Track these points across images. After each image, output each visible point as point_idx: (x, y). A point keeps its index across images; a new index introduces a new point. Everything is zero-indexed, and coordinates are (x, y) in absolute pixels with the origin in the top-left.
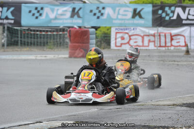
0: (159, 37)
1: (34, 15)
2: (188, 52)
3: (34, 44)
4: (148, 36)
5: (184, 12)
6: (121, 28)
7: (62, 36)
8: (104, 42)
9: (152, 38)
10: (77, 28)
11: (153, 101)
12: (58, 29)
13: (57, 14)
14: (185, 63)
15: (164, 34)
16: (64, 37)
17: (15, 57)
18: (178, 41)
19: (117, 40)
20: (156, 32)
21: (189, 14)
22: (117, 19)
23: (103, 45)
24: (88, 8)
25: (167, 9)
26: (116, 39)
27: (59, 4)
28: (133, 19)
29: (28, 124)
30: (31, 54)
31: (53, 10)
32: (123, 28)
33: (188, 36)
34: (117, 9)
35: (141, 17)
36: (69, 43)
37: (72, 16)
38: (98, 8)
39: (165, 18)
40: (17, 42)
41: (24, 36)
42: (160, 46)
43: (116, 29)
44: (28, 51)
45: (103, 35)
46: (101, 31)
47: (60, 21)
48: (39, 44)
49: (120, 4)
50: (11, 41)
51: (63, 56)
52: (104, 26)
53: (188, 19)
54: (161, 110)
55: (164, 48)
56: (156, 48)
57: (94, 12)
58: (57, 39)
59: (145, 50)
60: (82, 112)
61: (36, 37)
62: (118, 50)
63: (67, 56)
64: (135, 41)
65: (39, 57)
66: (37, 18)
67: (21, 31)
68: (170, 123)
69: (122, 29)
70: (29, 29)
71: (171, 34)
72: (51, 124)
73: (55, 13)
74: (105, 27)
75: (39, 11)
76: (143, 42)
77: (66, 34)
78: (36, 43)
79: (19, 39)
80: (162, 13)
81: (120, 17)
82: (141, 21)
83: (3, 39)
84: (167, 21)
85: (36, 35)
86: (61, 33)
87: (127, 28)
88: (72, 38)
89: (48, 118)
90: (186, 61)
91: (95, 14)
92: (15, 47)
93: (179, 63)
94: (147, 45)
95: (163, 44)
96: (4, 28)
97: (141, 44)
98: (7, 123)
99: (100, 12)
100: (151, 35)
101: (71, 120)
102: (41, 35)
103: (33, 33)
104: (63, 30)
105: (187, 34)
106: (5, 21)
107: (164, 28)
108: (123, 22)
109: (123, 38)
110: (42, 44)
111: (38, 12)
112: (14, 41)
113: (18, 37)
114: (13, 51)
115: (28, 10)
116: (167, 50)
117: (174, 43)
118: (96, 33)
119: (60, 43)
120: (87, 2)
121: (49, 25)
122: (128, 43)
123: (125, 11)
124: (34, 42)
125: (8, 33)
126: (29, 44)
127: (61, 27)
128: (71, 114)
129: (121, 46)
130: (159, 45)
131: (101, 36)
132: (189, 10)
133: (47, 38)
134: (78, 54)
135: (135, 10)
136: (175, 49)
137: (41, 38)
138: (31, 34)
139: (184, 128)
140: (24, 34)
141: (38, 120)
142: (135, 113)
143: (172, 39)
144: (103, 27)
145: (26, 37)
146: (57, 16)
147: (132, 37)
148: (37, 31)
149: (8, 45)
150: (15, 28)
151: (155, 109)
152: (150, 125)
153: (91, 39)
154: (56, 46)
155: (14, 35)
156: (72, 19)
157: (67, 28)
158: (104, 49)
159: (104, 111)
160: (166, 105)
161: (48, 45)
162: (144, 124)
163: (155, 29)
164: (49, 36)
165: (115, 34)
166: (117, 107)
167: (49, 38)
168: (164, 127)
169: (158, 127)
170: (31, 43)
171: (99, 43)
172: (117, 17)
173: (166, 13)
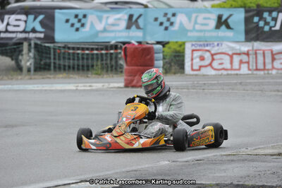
0: (254, 56)
1: (73, 25)
3: (74, 68)
4: (239, 54)
6: (199, 43)
7: (114, 56)
8: (175, 63)
9: (245, 58)
10: (136, 44)
11: (249, 149)
12: (107, 47)
13: (107, 24)
15: (262, 52)
16: (116, 57)
17: (47, 87)
19: (194, 61)
20: (250, 48)
22: (194, 30)
23: (173, 68)
24: (151, 15)
25: (266, 15)
26: (192, 60)
27: (108, 9)
28: (217, 30)
29: (69, 184)
30: (69, 83)
31: (100, 19)
32: (202, 43)
34: (194, 16)
35: (228, 27)
36: (125, 66)
37: (128, 27)
38: (166, 15)
39: (263, 28)
40: (50, 65)
41: (59, 56)
42: (257, 69)
43: (193, 45)
44: (65, 78)
45: (174, 54)
46: (170, 48)
47: (112, 35)
48: (81, 67)
49: (197, 8)
50: (40, 64)
51: (116, 85)
52: (176, 40)
54: (261, 161)
55: (262, 73)
56: (250, 72)
57: (160, 20)
58: (106, 60)
59: (234, 75)
60: (147, 166)
61: (76, 58)
62: (196, 75)
63: (122, 85)
64: (220, 62)
66: (77, 30)
67: (54, 49)
69: (200, 45)
70: (66, 45)
71: (272, 52)
73: (104, 22)
74: (177, 42)
75: (81, 20)
76: (231, 63)
77: (120, 53)
78: (76, 67)
79: (52, 61)
80: (259, 20)
81: (197, 27)
82: (229, 34)
83: (28, 61)
85: (76, 55)
86: (112, 51)
87: (208, 43)
88: (128, 59)
91: (161, 24)
92: (46, 72)
94: (237, 67)
95: (260, 66)
96: (30, 45)
97: (228, 66)
99: (168, 20)
100: (244, 53)
102: (83, 54)
103: (71, 51)
104: (115, 47)
106: (32, 35)
107: (263, 43)
108: (202, 34)
109: (202, 58)
110: (85, 68)
111: (79, 21)
112: (45, 64)
113: (50, 58)
114: (43, 78)
116: (267, 75)
117: (277, 64)
119: (112, 66)
120: (149, 5)
121: (96, 40)
122: (210, 65)
123: (205, 19)
125: (36, 53)
126: (67, 68)
127: (113, 42)
128: (131, 169)
129: (199, 70)
130: (255, 68)
131: (170, 55)
133: (92, 59)
134: (138, 82)
135: (220, 17)
136: (277, 73)
137: (83, 58)
138: (69, 54)
140: (59, 54)
141: (83, 178)
142: (223, 167)
143: (273, 59)
144: (174, 42)
145: (62, 58)
146: (107, 26)
148: (78, 49)
149: (35, 70)
150: (47, 45)
151: (253, 161)
152: (246, 183)
153: (157, 60)
154: (105, 70)
155: (44, 55)
156: (128, 30)
157: (122, 45)
158: (175, 73)
159: (178, 163)
160: (268, 155)
161: (93, 69)
162: (237, 183)
163: (249, 44)
164: (95, 57)
165: (190, 52)
166: (198, 158)
167: (95, 59)
168: (266, 187)
169: (258, 187)
170: (69, 67)
171: (168, 65)
172: (194, 27)
173: (265, 21)
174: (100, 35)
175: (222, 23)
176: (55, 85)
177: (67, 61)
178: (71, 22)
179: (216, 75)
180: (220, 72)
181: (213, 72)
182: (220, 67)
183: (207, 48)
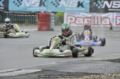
0: (94, 19)
1: (16, 4)
2: (111, 28)
4: (87, 18)
5: (110, 4)
6: (70, 13)
7: (34, 17)
8: (59, 21)
9: (89, 20)
10: (43, 13)
11: (90, 58)
12: (31, 13)
13: (31, 4)
14: (110, 35)
15: (97, 17)
16: (35, 18)
18: (105, 21)
19: (68, 20)
20: (92, 15)
21: (112, 5)
22: (68, 7)
23: (59, 23)
26: (67, 20)
28: (78, 8)
29: (13, 71)
33: (111, 19)
34: (68, 1)
36: (38, 22)
37: (40, 5)
42: (94, 24)
45: (59, 17)
47: (33, 8)
48: (19, 22)
50: (2, 20)
51: (34, 30)
52: (60, 11)
53: (111, 8)
54: (95, 63)
55: (97, 26)
58: (30, 19)
60: (46, 64)
61: (17, 18)
63: (37, 30)
64: (79, 21)
66: (18, 6)
67: (8, 14)
68: (101, 71)
69: (71, 14)
70: (13, 12)
71: (101, 17)
72: (27, 71)
74: (61, 12)
76: (84, 21)
77: (36, 16)
78: (17, 21)
81: (70, 6)
82: (83, 9)
84: (99, 9)
85: (17, 17)
86: (33, 15)
87: (74, 13)
88: (40, 19)
89: (25, 67)
91: (54, 4)
93: (106, 35)
95: (96, 23)
97: (82, 23)
99: (57, 3)
100: (89, 18)
101: (39, 69)
102: (20, 16)
103: (15, 15)
104: (35, 14)
105: (111, 17)
107: (97, 13)
108: (71, 9)
110: (21, 22)
111: (19, 2)
115: (13, 1)
116: (99, 27)
117: (103, 22)
118: (55, 16)
119: (33, 22)
121: (26, 11)
122: (75, 22)
126: (13, 22)
127: (33, 12)
128: (40, 65)
130: (93, 24)
132: (113, 2)
133: (25, 18)
134: (44, 29)
136: (103, 26)
137: (20, 18)
139: (109, 75)
140: (10, 16)
141: (19, 68)
142: (79, 65)
143: (102, 20)
145: (11, 18)
146: (31, 5)
147: (77, 19)
148: (19, 14)
150: (5, 12)
151: (91, 63)
152: (88, 72)
153: (52, 20)
154: (30, 23)
155: (4, 16)
156: (40, 7)
157: (37, 13)
158: (59, 25)
159: (60, 63)
160: (98, 60)
161: (25, 23)
162: (84, 72)
165: (66, 16)
166: (68, 61)
167: (26, 19)
168: (97, 74)
169: (94, 74)
170: (14, 22)
171: (57, 22)
172: (68, 6)
173: (98, 4)
174: (28, 8)
175: (80, 4)
177: (14, 19)
178: (16, 3)
179: (77, 26)
180: (79, 25)
181: (76, 25)
182: (79, 23)
183: (74, 15)
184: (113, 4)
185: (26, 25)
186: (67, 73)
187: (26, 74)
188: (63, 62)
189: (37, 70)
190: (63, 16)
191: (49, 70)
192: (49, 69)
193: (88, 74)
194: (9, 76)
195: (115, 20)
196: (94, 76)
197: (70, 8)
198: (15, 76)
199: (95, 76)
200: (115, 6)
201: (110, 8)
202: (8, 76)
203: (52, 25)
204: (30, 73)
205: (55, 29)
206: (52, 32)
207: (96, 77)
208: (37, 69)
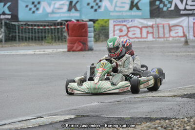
0: (157, 29)
1: (30, 9)
2: (186, 42)
3: (32, 39)
4: (147, 27)
5: (182, 2)
7: (60, 30)
8: (102, 34)
9: (150, 30)
10: (75, 21)
11: (154, 93)
12: (55, 23)
13: (54, 8)
14: (184, 54)
15: (162, 25)
16: (62, 31)
17: (14, 52)
18: (176, 31)
19: (116, 33)
20: (154, 23)
21: (186, 4)
22: (115, 11)
23: (101, 38)
26: (114, 31)
28: (131, 11)
30: (29, 49)
31: (50, 4)
32: (121, 20)
33: (186, 27)
35: (138, 8)
36: (68, 37)
37: (69, 10)
38: (95, 1)
39: (162, 8)
40: (15, 37)
41: (22, 31)
42: (159, 37)
43: (114, 21)
44: (26, 46)
45: (102, 28)
46: (98, 24)
47: (58, 15)
48: (37, 38)
50: (9, 36)
51: (62, 50)
52: (102, 18)
53: (185, 9)
54: (162, 101)
55: (162, 40)
56: (154, 39)
57: (91, 5)
58: (55, 33)
59: (143, 41)
60: (83, 106)
61: (34, 32)
63: (66, 50)
64: (133, 32)
65: (37, 52)
66: (34, 12)
67: (19, 26)
68: (172, 114)
69: (120, 22)
70: (26, 23)
71: (169, 25)
72: (53, 119)
73: (52, 7)
74: (103, 20)
76: (141, 33)
77: (64, 28)
78: (34, 38)
79: (17, 34)
80: (160, 4)
81: (117, 9)
82: (139, 13)
83: (1, 34)
84: (164, 11)
85: (33, 30)
86: (58, 27)
87: (125, 20)
88: (70, 32)
89: (49, 113)
90: (185, 52)
91: (92, 7)
92: (13, 42)
93: (178, 54)
94: (145, 36)
95: (161, 35)
96: (1, 23)
97: (139, 36)
98: (8, 119)
99: (97, 4)
100: (150, 27)
101: (72, 115)
102: (38, 29)
103: (30, 27)
104: (61, 24)
105: (185, 24)
106: (2, 17)
107: (162, 19)
108: (120, 14)
109: (121, 31)
110: (40, 39)
112: (12, 37)
113: (16, 32)
114: (11, 46)
115: (24, 5)
116: (166, 41)
117: (173, 34)
118: (94, 26)
119: (59, 37)
121: (47, 19)
122: (127, 35)
123: (122, 3)
124: (32, 37)
125: (6, 29)
126: (27, 39)
127: (59, 20)
128: (73, 108)
130: (157, 36)
131: (99, 29)
133: (45, 32)
134: (77, 48)
135: (132, 2)
136: (173, 40)
137: (38, 32)
138: (29, 29)
139: (186, 119)
140: (22, 29)
141: (39, 115)
142: (136, 106)
143: (170, 30)
144: (101, 20)
145: (24, 32)
146: (54, 10)
147: (130, 29)
148: (35, 25)
149: (5, 41)
150: (13, 23)
151: (156, 101)
152: (152, 117)
153: (89, 32)
154: (54, 40)
155: (12, 30)
156: (69, 12)
157: (65, 22)
158: (102, 41)
159: (105, 104)
160: (167, 96)
161: (46, 39)
162: (145, 116)
163: (153, 20)
164: (47, 31)
165: (113, 26)
166: (118, 100)
167: (47, 33)
168: (165, 119)
169: (160, 119)
170: (29, 38)
171: (98, 36)
172: (114, 9)
173: (164, 4)
174: (49, 15)
176: (19, 51)
177: (27, 34)
180: (133, 40)
182: (134, 36)
183: (124, 23)
184: (188, 3)
185: (48, 43)
186: (116, 119)
187: (51, 124)
188: (110, 101)
189: (67, 117)
190: (107, 26)
191: (88, 116)
192: (88, 114)
193: (151, 120)
194: (24, 128)
195: (192, 29)
196: (160, 123)
197: (117, 12)
198: (33, 127)
199: (162, 122)
200: (191, 5)
201: (183, 10)
202: (21, 129)
203: (90, 42)
204: (57, 122)
205: (95, 48)
206: (90, 53)
207: (165, 125)
208: (68, 114)
